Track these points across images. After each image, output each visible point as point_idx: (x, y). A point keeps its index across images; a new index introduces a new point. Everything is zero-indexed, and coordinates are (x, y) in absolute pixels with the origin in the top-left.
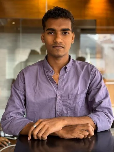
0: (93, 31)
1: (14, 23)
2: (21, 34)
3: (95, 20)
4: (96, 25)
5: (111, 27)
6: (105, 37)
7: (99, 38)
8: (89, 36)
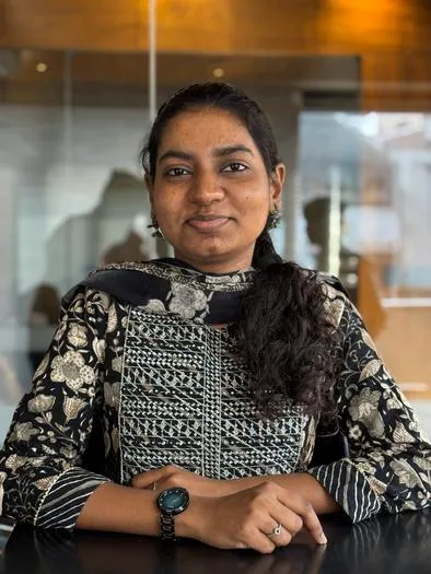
1: (42, 68)
3: (358, 59)
4: (359, 77)
5: (421, 86)
6: (402, 125)
7: (381, 129)
8: (342, 118)
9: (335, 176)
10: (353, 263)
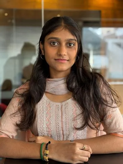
0: (97, 24)
1: (6, 14)
3: (100, 12)
6: (108, 32)
8: (91, 29)
9: (90, 46)
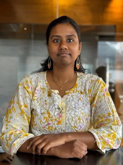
0: (112, 38)
1: (25, 29)
2: (32, 41)
3: (115, 26)
4: (115, 31)
9: (108, 61)
10: (113, 85)
